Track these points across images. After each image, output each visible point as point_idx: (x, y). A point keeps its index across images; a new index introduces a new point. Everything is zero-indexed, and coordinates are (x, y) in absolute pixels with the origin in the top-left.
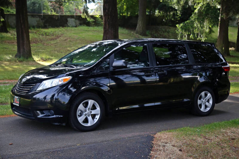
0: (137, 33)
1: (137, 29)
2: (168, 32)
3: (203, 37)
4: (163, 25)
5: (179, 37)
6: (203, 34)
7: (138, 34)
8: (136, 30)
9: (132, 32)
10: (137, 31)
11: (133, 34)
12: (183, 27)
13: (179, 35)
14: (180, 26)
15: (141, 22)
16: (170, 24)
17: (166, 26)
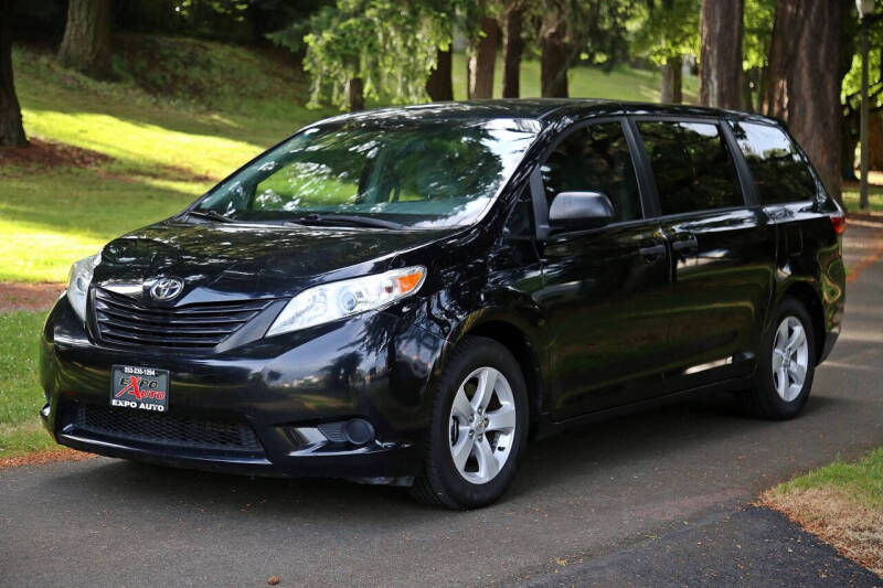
0: (67, 64)
1: (64, 43)
2: (207, 66)
3: (416, 92)
4: (170, 33)
5: (318, 89)
6: (414, 79)
7: (77, 71)
8: (62, 51)
9: (44, 60)
10: (66, 52)
11: (48, 66)
12: (334, 47)
13: (318, 82)
14: (321, 43)
15: (83, 14)
16: (207, 31)
17: (186, 35)
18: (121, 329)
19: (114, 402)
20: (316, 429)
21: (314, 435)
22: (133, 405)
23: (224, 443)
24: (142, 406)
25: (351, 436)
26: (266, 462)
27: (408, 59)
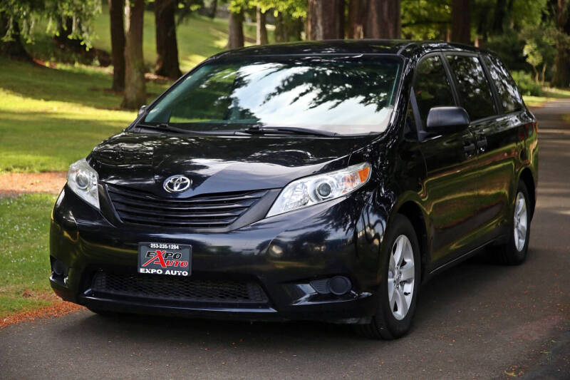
18: (138, 214)
19: (142, 271)
20: (308, 285)
21: (309, 289)
22: (160, 272)
23: (222, 297)
24: (167, 272)
25: (333, 288)
26: (272, 310)
27: (81, 6)
